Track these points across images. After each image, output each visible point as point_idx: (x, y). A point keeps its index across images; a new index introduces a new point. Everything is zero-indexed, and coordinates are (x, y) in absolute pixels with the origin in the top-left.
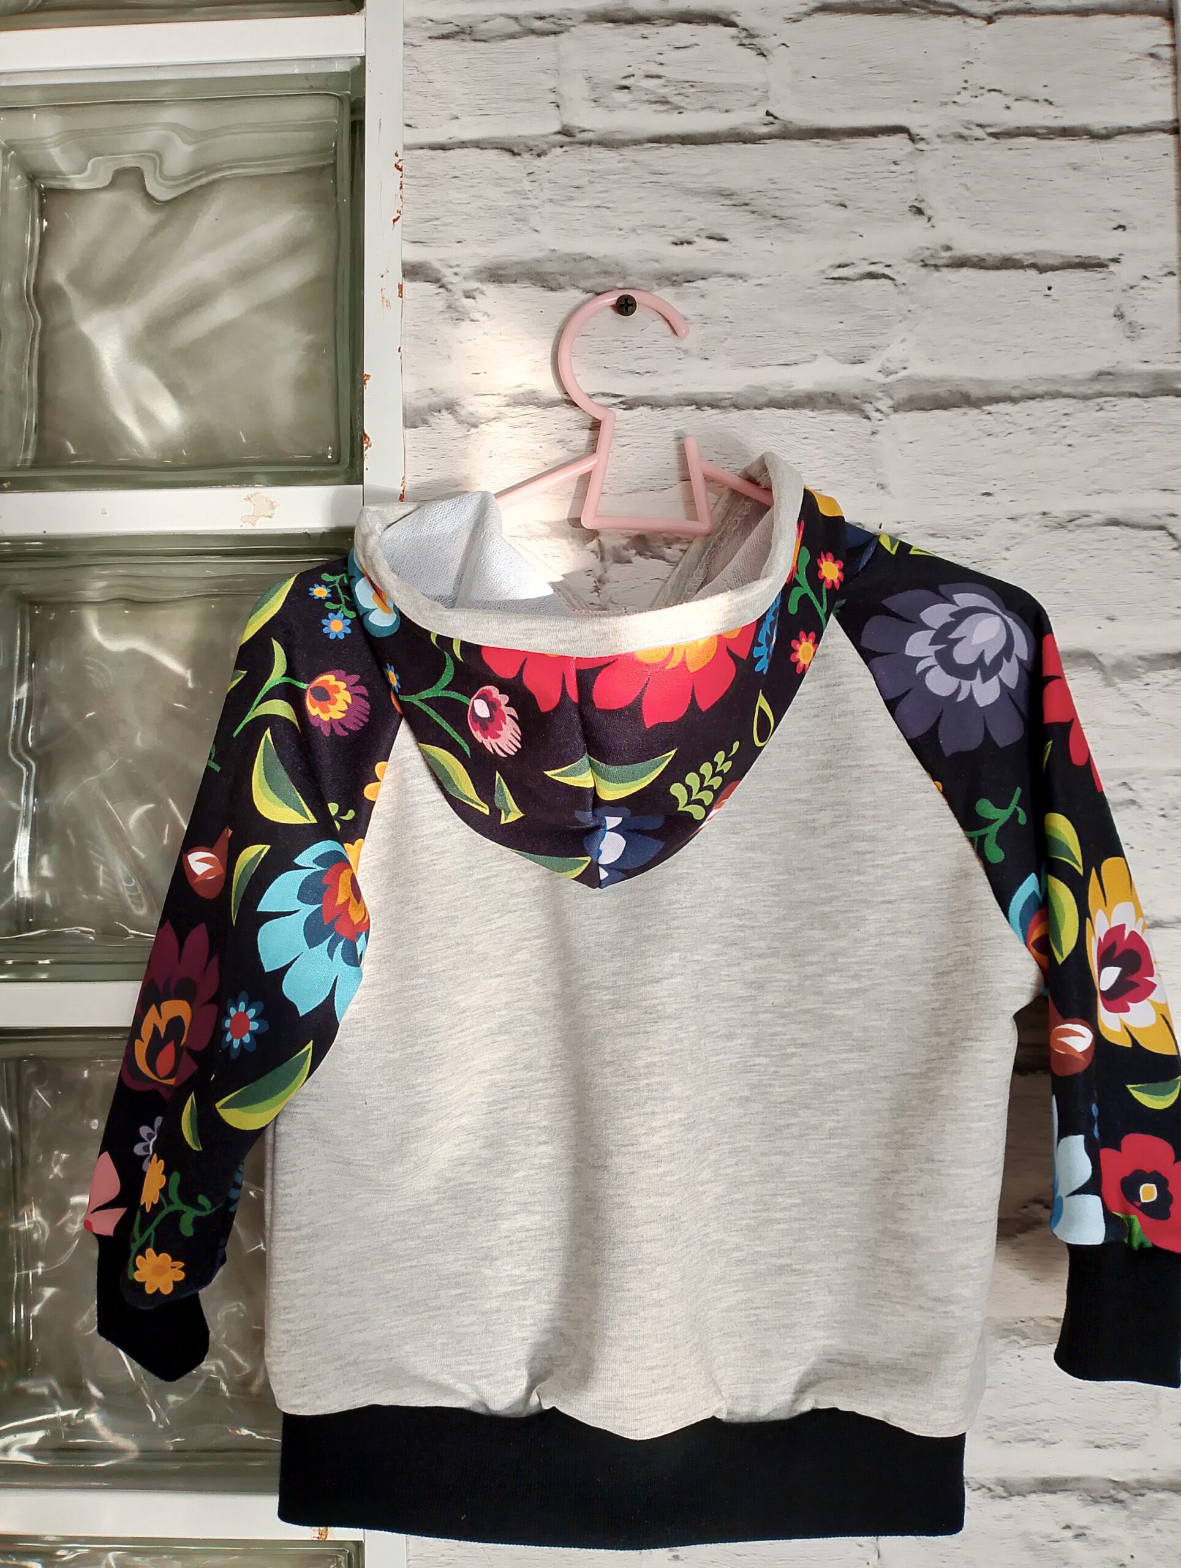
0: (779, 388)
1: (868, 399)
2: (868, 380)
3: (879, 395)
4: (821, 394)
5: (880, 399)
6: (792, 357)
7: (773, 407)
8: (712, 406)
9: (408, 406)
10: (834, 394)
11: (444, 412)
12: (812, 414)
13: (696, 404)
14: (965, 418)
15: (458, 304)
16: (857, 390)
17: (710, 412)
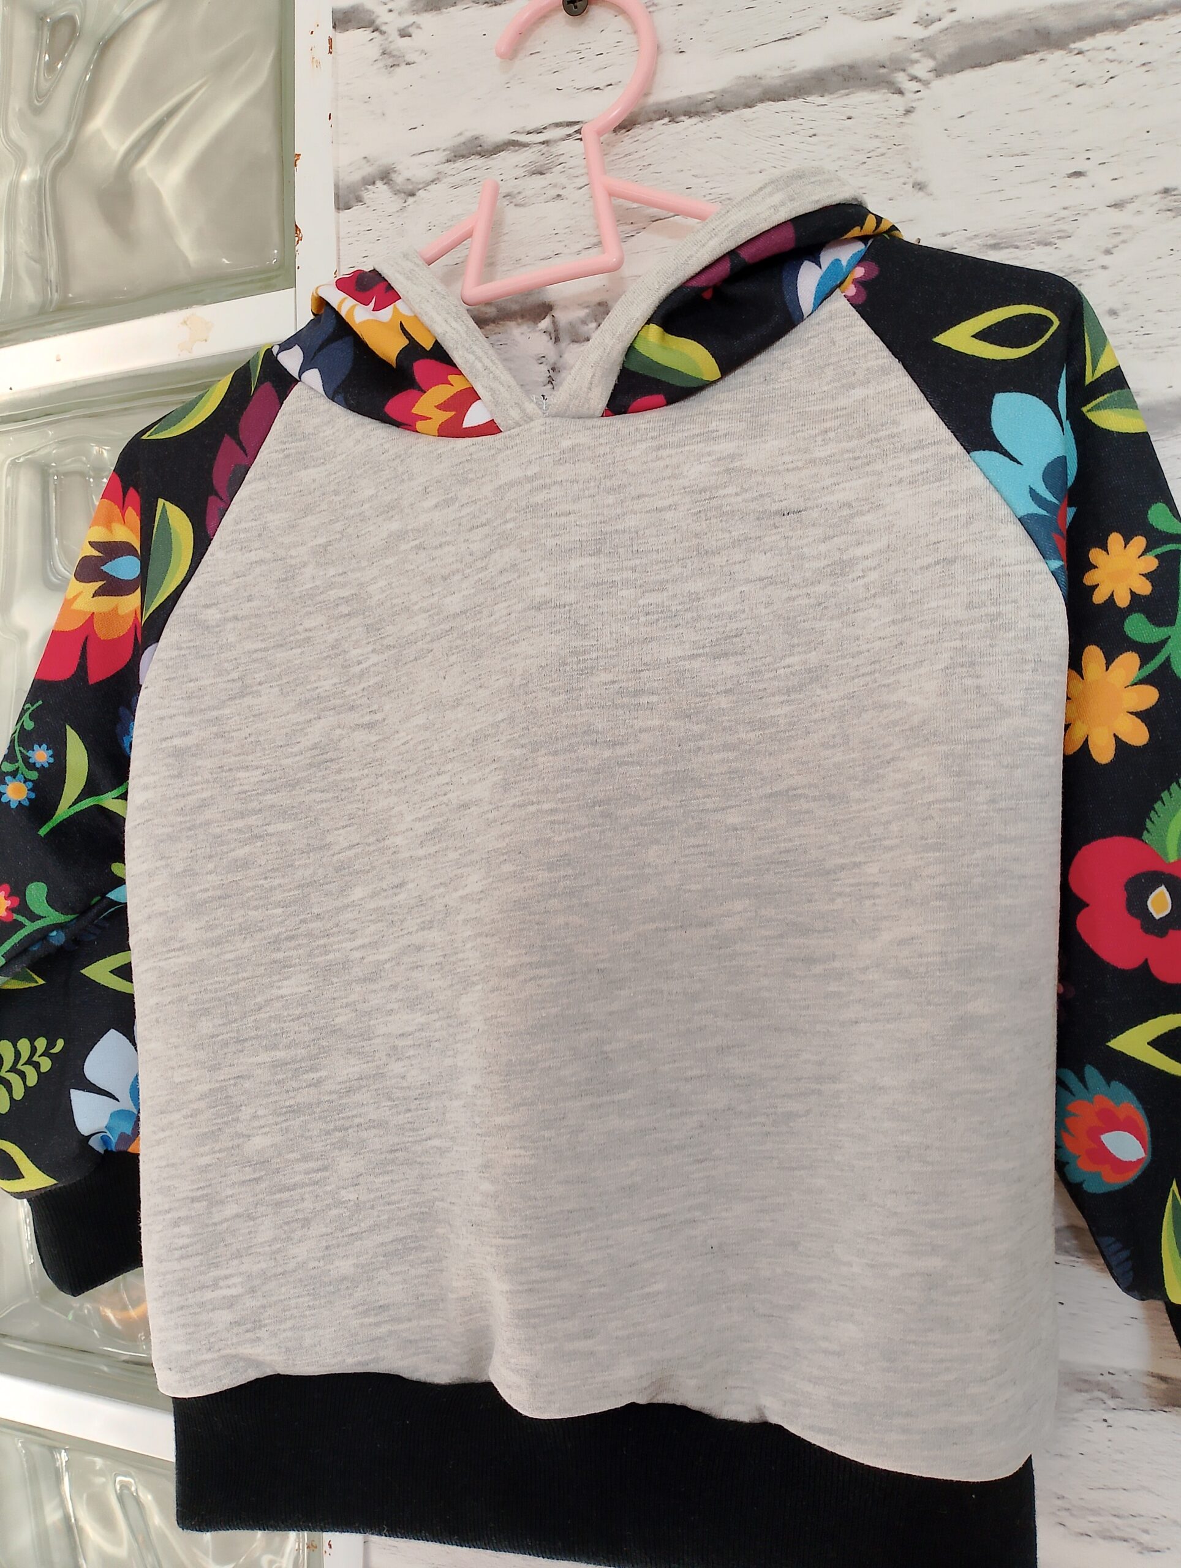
0: (777, 73)
1: (899, 64)
2: (899, 38)
3: (916, 56)
4: (834, 70)
5: (917, 62)
6: (793, 27)
7: (769, 100)
8: (689, 114)
9: (341, 183)
10: (851, 67)
11: (379, 184)
12: (822, 100)
13: (670, 115)
14: (1043, 65)
15: (392, 47)
16: (883, 54)
17: (688, 122)
